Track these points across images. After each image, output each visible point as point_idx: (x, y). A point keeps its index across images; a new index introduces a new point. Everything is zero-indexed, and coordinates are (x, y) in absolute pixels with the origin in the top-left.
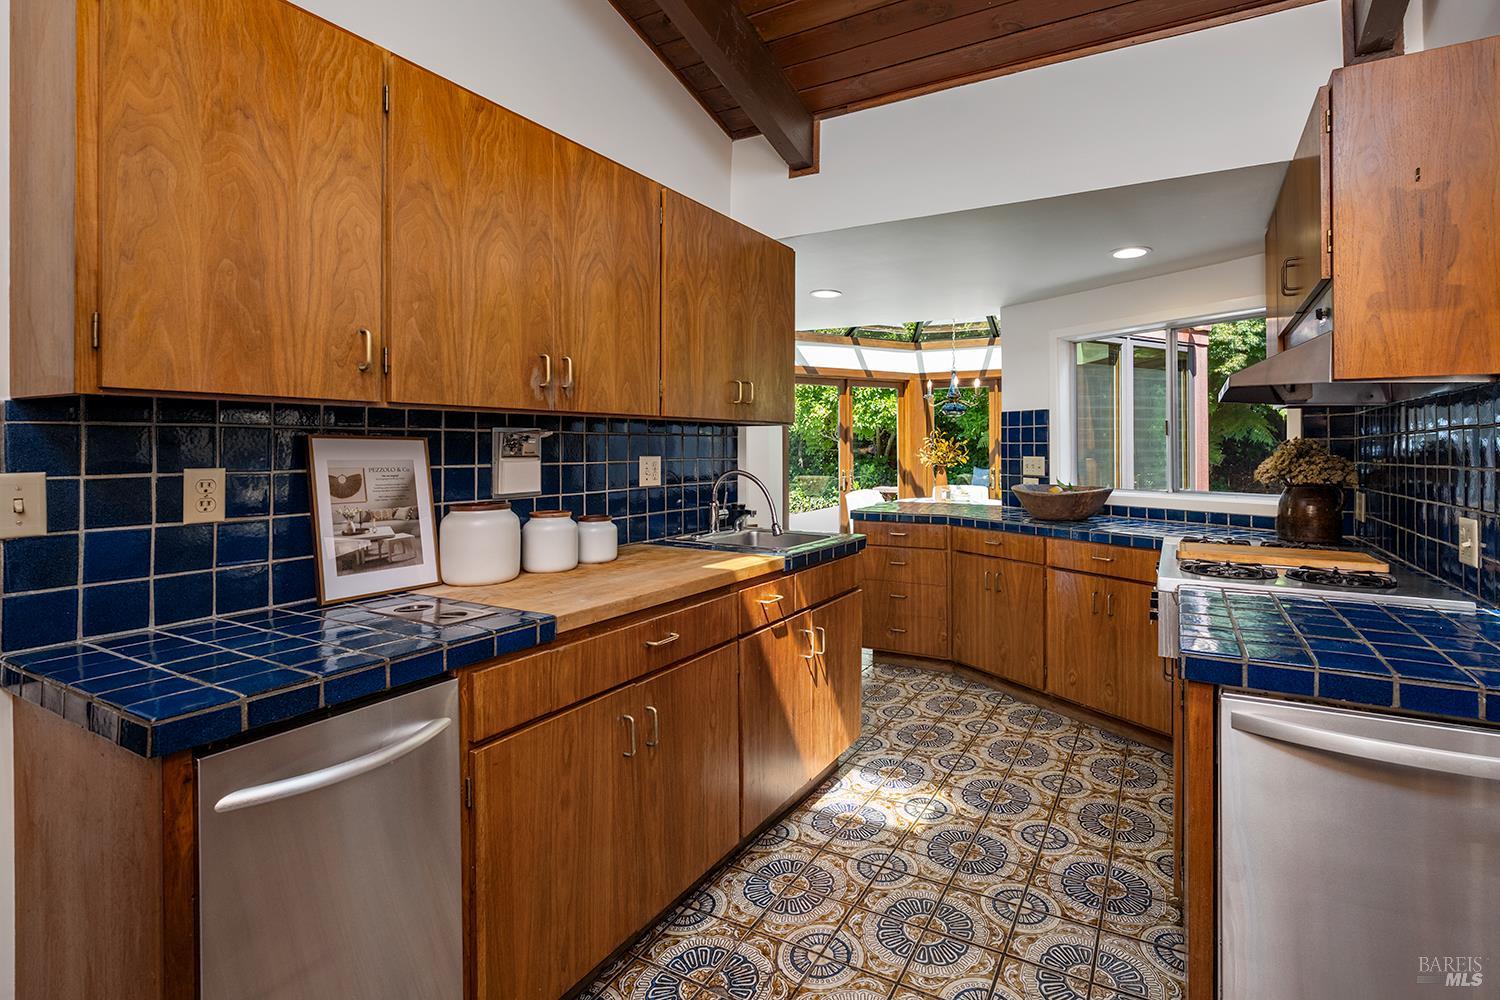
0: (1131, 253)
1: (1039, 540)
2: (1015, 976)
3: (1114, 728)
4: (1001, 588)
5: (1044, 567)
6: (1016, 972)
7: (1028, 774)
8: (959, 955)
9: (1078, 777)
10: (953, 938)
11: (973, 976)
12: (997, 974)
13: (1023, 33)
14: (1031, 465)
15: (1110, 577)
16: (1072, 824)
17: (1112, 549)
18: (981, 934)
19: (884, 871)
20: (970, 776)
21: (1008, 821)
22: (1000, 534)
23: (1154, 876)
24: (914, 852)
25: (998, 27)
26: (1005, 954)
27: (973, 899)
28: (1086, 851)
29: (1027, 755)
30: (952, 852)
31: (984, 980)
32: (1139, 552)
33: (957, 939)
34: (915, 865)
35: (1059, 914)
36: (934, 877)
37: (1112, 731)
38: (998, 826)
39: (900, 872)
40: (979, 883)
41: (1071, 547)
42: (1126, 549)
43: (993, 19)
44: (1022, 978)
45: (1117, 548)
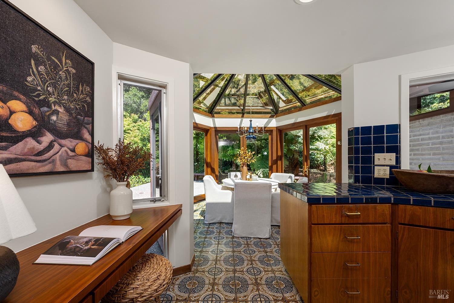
14: (383, 159)
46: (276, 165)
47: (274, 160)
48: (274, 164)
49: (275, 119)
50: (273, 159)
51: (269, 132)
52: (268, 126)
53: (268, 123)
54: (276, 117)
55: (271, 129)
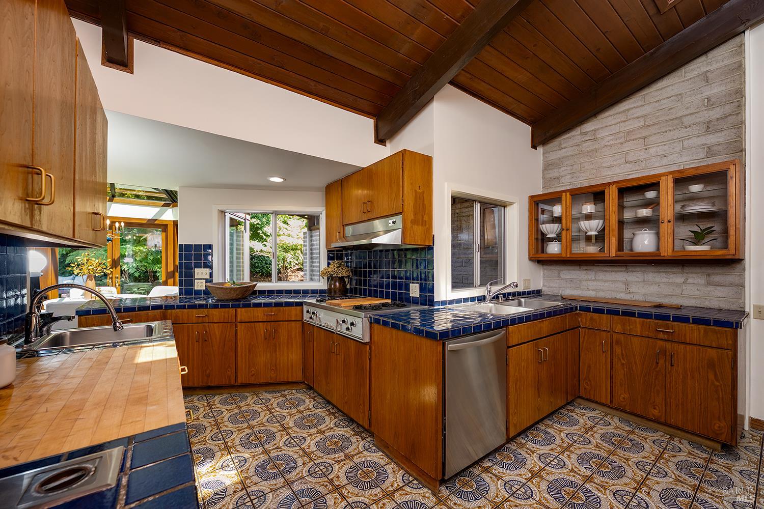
0: (277, 180)
1: (232, 311)
2: (348, 492)
3: (271, 388)
4: (206, 339)
5: (235, 323)
6: (347, 491)
7: (259, 422)
8: (325, 503)
9: (278, 413)
10: (315, 500)
11: (338, 505)
12: (343, 497)
13: (283, 70)
14: (201, 273)
15: (273, 321)
16: (298, 431)
17: (274, 309)
18: (323, 490)
19: (254, 502)
20: (236, 438)
21: (275, 444)
22: (205, 310)
23: (341, 431)
24: (256, 484)
25: (274, 60)
26: (337, 489)
27: (304, 481)
28: (314, 437)
29: (249, 415)
30: (271, 471)
31: (343, 503)
32: (287, 308)
33: (317, 499)
34: (264, 488)
35: (334, 462)
36: (278, 486)
37: (271, 390)
38: (274, 449)
39: (262, 496)
40: (297, 474)
41: (252, 311)
42: (281, 308)
43: (275, 55)
44: (351, 491)
45: (276, 308)
46: (172, 279)
47: (171, 272)
48: (171, 278)
49: (171, 210)
50: (169, 271)
51: (163, 227)
52: (160, 219)
53: (161, 213)
54: (173, 207)
55: (164, 223)
